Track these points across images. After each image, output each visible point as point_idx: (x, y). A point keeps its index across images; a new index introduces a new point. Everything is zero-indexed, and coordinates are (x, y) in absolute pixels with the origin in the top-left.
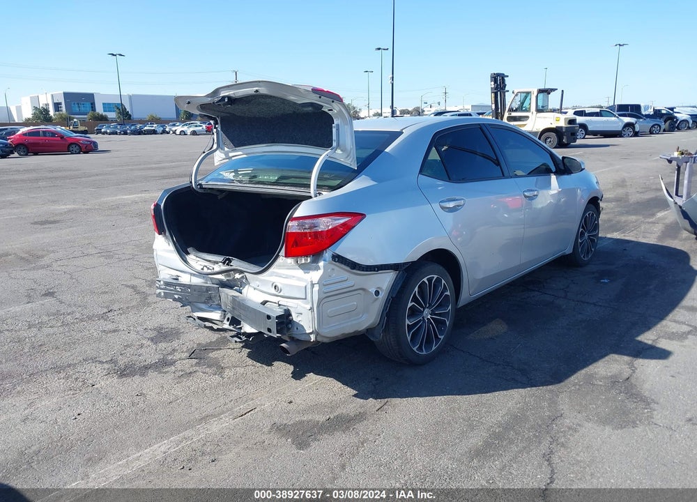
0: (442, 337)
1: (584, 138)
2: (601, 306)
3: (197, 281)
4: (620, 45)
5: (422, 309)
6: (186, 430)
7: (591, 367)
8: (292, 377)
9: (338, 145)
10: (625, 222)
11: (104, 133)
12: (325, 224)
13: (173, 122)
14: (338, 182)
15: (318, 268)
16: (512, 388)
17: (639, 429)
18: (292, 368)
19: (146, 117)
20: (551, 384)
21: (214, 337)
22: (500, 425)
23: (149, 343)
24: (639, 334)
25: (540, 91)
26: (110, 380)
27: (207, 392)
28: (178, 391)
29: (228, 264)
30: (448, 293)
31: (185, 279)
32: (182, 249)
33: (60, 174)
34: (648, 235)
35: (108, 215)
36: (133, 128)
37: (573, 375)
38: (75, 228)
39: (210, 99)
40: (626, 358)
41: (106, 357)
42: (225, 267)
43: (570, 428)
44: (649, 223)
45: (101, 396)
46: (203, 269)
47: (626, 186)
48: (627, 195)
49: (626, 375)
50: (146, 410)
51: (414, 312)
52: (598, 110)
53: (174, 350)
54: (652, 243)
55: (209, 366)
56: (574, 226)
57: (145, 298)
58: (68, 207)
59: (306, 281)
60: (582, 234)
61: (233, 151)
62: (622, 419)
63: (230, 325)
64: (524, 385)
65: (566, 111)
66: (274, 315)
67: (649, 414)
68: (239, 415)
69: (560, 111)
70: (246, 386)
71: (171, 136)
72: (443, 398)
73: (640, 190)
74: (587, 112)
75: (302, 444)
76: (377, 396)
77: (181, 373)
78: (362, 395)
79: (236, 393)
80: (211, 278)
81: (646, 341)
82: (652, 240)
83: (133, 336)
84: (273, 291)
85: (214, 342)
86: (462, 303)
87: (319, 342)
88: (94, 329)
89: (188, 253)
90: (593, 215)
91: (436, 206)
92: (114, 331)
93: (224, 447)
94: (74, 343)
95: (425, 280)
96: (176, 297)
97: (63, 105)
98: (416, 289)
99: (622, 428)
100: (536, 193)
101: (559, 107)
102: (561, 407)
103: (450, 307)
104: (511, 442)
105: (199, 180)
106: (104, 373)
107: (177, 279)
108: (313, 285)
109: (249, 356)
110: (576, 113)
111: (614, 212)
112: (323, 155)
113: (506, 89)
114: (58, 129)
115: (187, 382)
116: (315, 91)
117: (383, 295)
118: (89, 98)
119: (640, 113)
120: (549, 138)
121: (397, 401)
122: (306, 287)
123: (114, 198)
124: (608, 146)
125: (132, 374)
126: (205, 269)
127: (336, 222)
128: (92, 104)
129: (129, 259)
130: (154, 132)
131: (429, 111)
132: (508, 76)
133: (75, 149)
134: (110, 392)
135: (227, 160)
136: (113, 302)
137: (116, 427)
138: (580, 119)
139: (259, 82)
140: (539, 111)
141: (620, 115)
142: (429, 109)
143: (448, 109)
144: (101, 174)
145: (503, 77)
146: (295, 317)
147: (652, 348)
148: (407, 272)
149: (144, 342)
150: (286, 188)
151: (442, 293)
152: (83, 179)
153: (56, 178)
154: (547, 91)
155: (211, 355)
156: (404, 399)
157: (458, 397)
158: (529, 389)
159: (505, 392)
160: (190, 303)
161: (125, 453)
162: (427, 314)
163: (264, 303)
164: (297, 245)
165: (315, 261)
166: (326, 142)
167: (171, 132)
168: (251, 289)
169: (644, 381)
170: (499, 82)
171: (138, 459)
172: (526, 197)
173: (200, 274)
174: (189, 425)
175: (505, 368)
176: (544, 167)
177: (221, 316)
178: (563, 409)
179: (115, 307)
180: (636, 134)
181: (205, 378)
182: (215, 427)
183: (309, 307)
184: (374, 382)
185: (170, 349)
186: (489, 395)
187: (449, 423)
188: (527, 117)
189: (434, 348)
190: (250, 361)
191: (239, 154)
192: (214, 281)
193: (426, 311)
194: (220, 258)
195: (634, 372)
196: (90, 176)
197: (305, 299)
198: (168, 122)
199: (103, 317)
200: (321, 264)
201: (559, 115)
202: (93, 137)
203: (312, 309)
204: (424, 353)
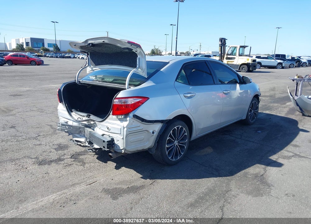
0: (183, 153)
1: (260, 68)
2: (256, 143)
3: (75, 124)
4: (278, 28)
5: (174, 141)
6: (65, 189)
7: (247, 169)
8: (115, 168)
9: (139, 67)
10: (272, 106)
11: (47, 57)
12: (131, 101)
13: (78, 53)
14: (139, 83)
15: (126, 121)
16: (211, 177)
17: (264, 198)
18: (115, 164)
19: (67, 50)
20: (229, 176)
21: (83, 149)
22: (203, 193)
23: (54, 151)
24: (270, 156)
25: (241, 47)
26: (34, 166)
27: (77, 173)
28: (64, 172)
29: (89, 117)
30: (186, 134)
31: (70, 123)
32: (70, 110)
33: (25, 74)
34: (281, 112)
35: (44, 93)
36: (60, 55)
37: (238, 172)
38: (28, 99)
39: (84, 44)
40: (263, 166)
41: (34, 156)
42: (87, 118)
43: (233, 196)
44: (282, 107)
45: (29, 173)
46: (78, 119)
47: (275, 90)
48: (275, 94)
49: (262, 173)
50: (48, 180)
51: (170, 142)
52: (266, 56)
53: (64, 154)
54: (282, 116)
55: (79, 162)
56: (247, 107)
57: (55, 131)
58: (27, 89)
59: (121, 126)
60: (251, 111)
61: (94, 67)
62: (257, 193)
63: (88, 144)
64: (216, 176)
65: (252, 56)
66: (106, 140)
67: (269, 191)
68: (89, 184)
69: (249, 56)
70: (94, 172)
71: (77, 59)
72: (180, 180)
73: (281, 92)
74: (261, 57)
75: (115, 198)
76: (151, 178)
77: (66, 164)
78: (144, 177)
79: (90, 174)
80: (82, 123)
81: (273, 159)
82: (283, 115)
83: (48, 147)
84: (107, 130)
85: (82, 152)
86: (192, 139)
87: (127, 153)
88: (31, 143)
89: (72, 112)
90: (256, 102)
91: (182, 96)
92: (39, 145)
93: (80, 198)
94: (21, 149)
95: (176, 128)
96: (66, 130)
97: (30, 43)
98: (171, 132)
99: (256, 197)
100: (229, 92)
101: (249, 54)
102: (231, 186)
103: (187, 140)
104: (207, 201)
105: (80, 79)
106: (32, 163)
107: (67, 123)
108: (124, 128)
109: (97, 158)
110: (257, 57)
111: (268, 102)
112: (132, 71)
113: (226, 45)
114: (27, 54)
115: (68, 169)
116: (129, 42)
117: (156, 134)
118: (42, 41)
119: (285, 58)
120: (244, 68)
121: (159, 181)
122: (121, 129)
123: (48, 86)
124: (270, 72)
125: (45, 164)
126: (79, 119)
127: (135, 101)
128: (43, 43)
129: (51, 113)
130: (70, 57)
131: (193, 53)
132: (227, 39)
133: (34, 63)
134: (33, 171)
135: (92, 71)
136: (41, 132)
137: (34, 187)
138: (258, 60)
139: (105, 37)
140: (240, 55)
141: (276, 59)
142: (193, 52)
143: (201, 53)
144: (43, 75)
145: (225, 39)
146: (116, 142)
147: (275, 162)
148: (167, 124)
149: (52, 150)
150: (116, 84)
151: (183, 134)
152: (35, 77)
153: (23, 76)
154: (244, 47)
155: (80, 157)
156: (163, 180)
157: (187, 180)
158: (218, 178)
159: (207, 179)
160: (72, 134)
161: (36, 199)
162: (176, 143)
163: (103, 135)
164: (118, 110)
165: (126, 117)
166: (134, 65)
167: (77, 58)
168: (98, 129)
169: (269, 176)
170: (223, 42)
171: (41, 201)
172: (224, 93)
173: (77, 121)
174: (66, 188)
175: (209, 168)
176: (235, 80)
177: (85, 140)
178: (232, 187)
179: (41, 134)
180: (283, 68)
181: (77, 167)
182: (78, 189)
183: (122, 137)
184: (151, 172)
185: (63, 154)
186: (200, 180)
187: (181, 191)
188: (235, 58)
189: (179, 158)
190: (97, 161)
191: (97, 69)
192: (83, 124)
193: (176, 141)
194: (85, 114)
195: (266, 172)
196: (39, 76)
197: (121, 134)
198: (76, 53)
199: (35, 138)
200: (128, 119)
201: (249, 58)
202: (42, 58)
203: (123, 138)
204: (174, 160)
